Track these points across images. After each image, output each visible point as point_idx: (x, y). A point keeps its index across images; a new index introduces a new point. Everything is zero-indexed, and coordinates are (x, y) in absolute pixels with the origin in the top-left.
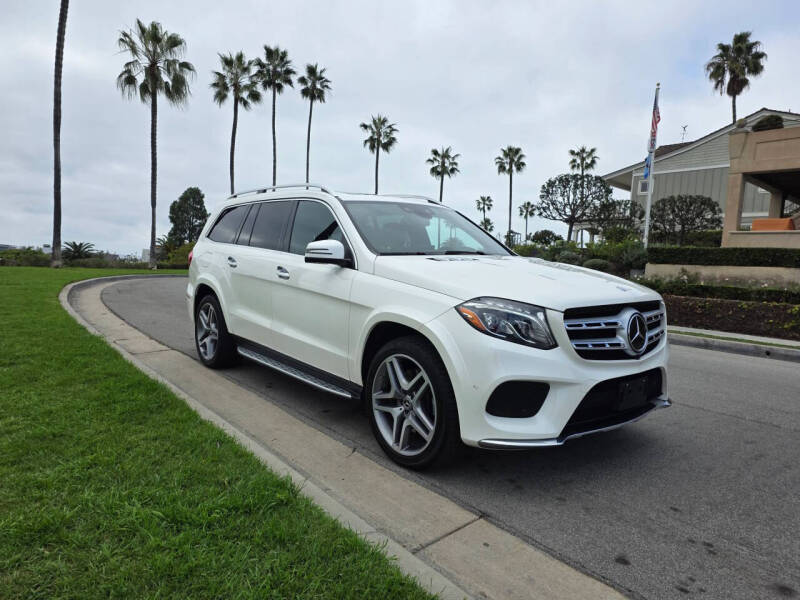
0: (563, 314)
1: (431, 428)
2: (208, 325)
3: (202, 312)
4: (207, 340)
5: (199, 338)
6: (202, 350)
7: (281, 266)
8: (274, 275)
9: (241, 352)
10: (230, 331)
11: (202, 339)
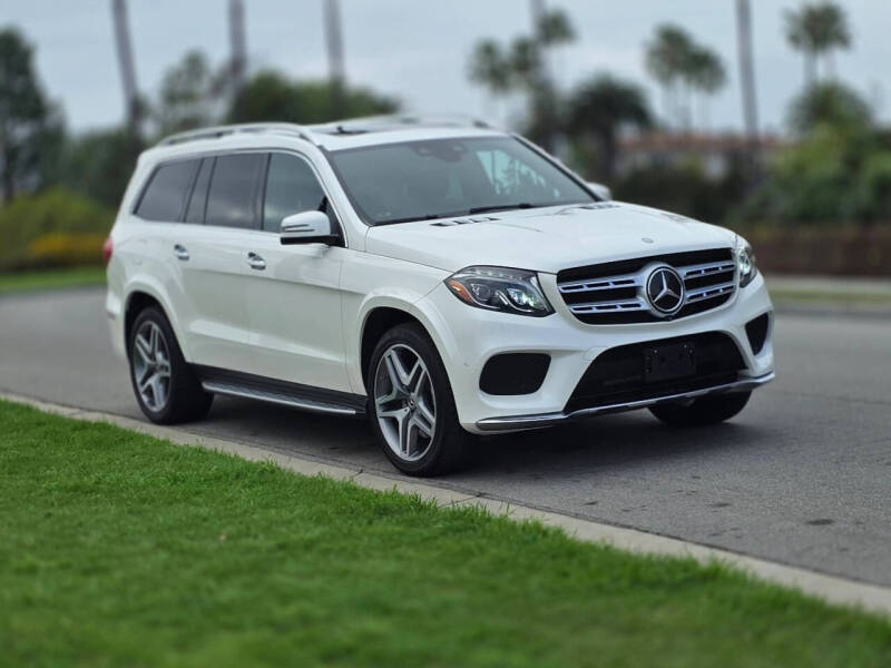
0: (555, 277)
1: (433, 420)
2: (152, 356)
3: (140, 337)
4: (152, 381)
5: (139, 380)
6: (145, 398)
7: (253, 251)
8: (245, 266)
9: (208, 387)
10: (189, 358)
11: (143, 382)
